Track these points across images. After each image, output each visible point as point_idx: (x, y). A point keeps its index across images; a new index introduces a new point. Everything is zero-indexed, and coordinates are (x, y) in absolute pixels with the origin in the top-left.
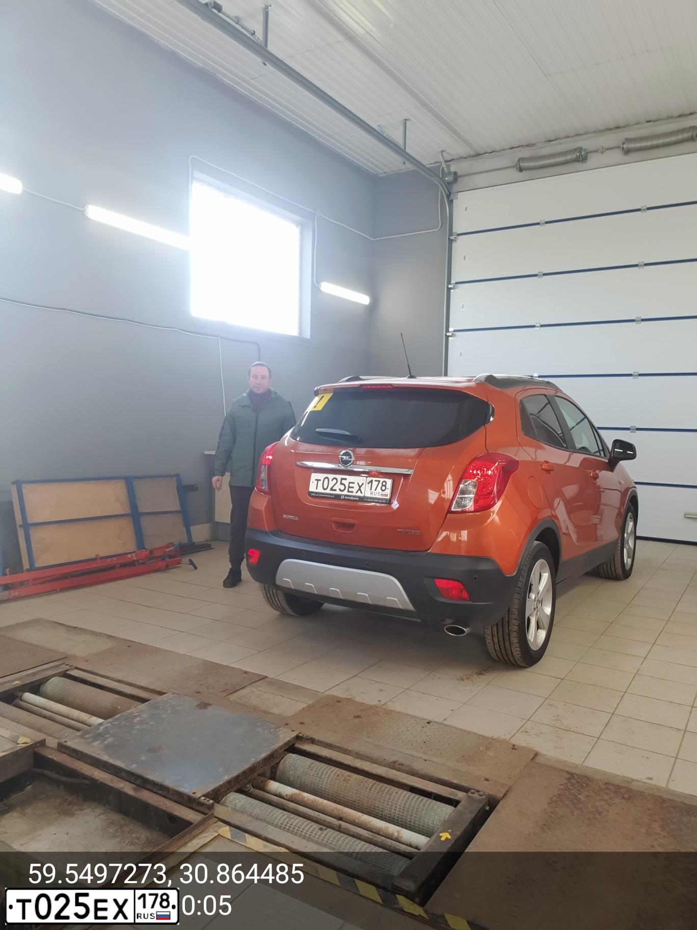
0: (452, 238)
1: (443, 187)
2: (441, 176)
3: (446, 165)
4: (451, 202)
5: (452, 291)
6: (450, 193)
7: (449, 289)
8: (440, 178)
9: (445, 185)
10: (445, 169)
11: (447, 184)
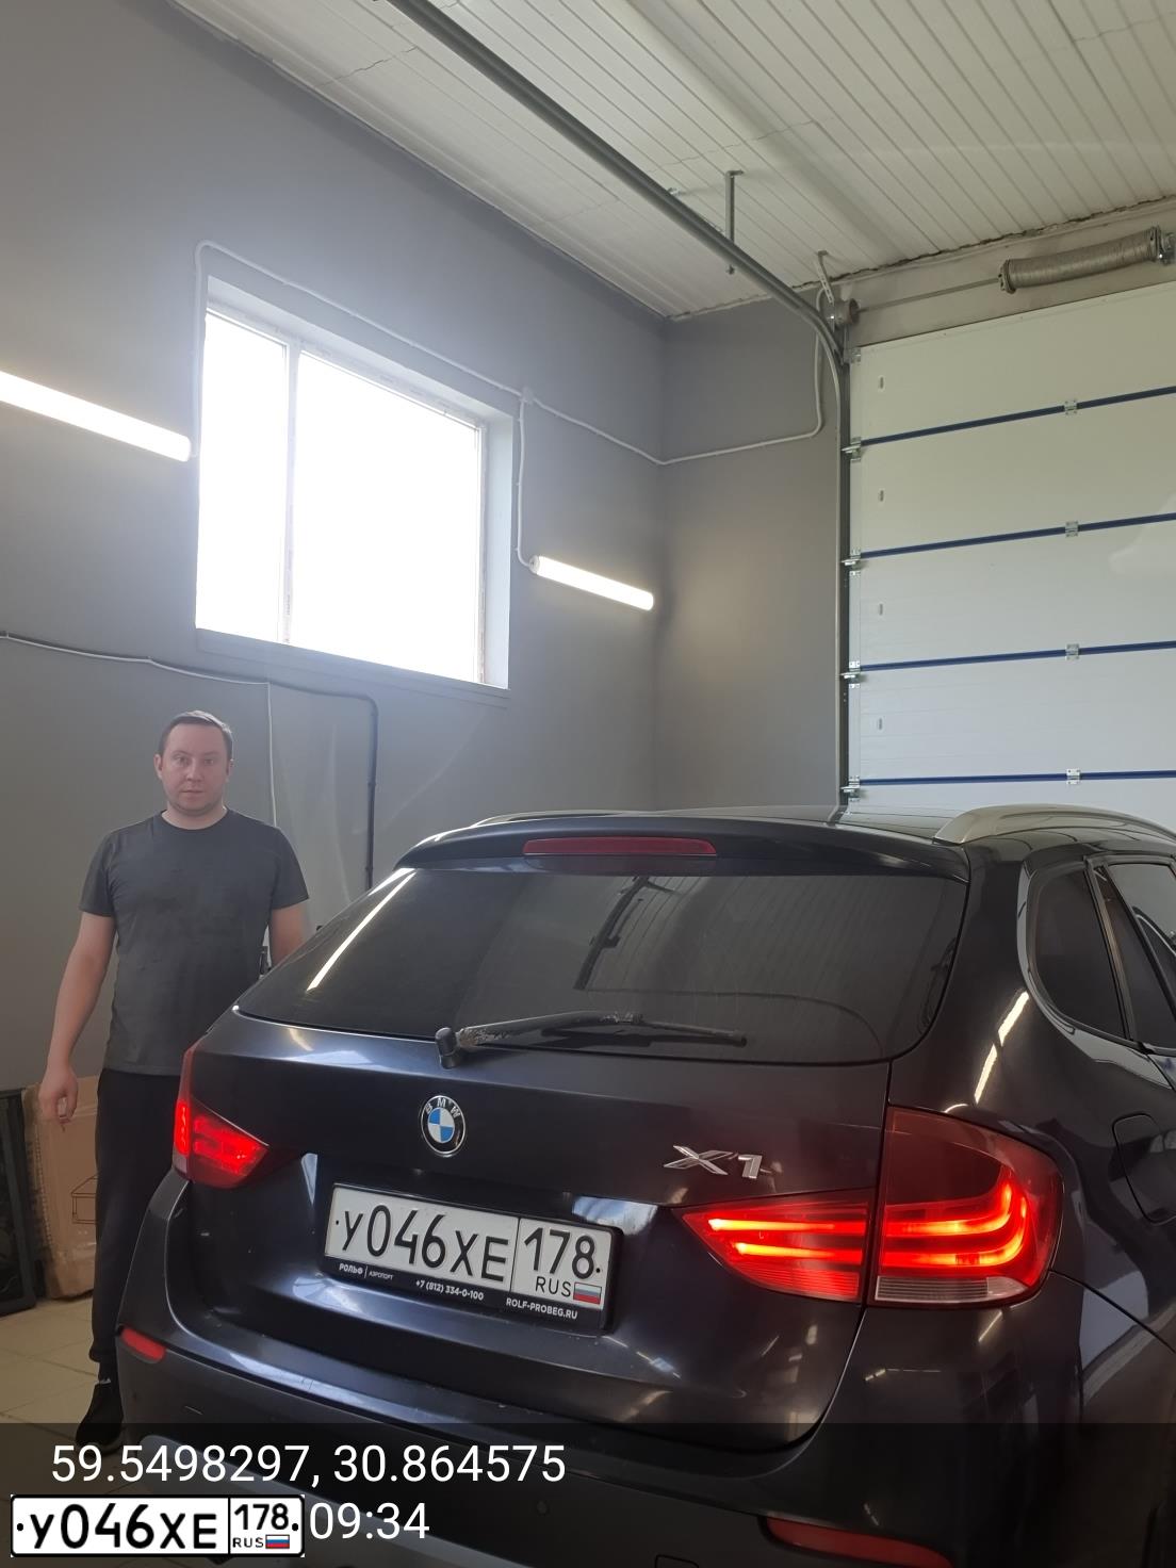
0: (848, 450)
1: (824, 335)
2: (818, 308)
3: (832, 288)
4: (844, 370)
5: (853, 573)
6: (841, 349)
7: (845, 572)
8: (815, 310)
9: (829, 329)
10: (829, 295)
11: (833, 328)
